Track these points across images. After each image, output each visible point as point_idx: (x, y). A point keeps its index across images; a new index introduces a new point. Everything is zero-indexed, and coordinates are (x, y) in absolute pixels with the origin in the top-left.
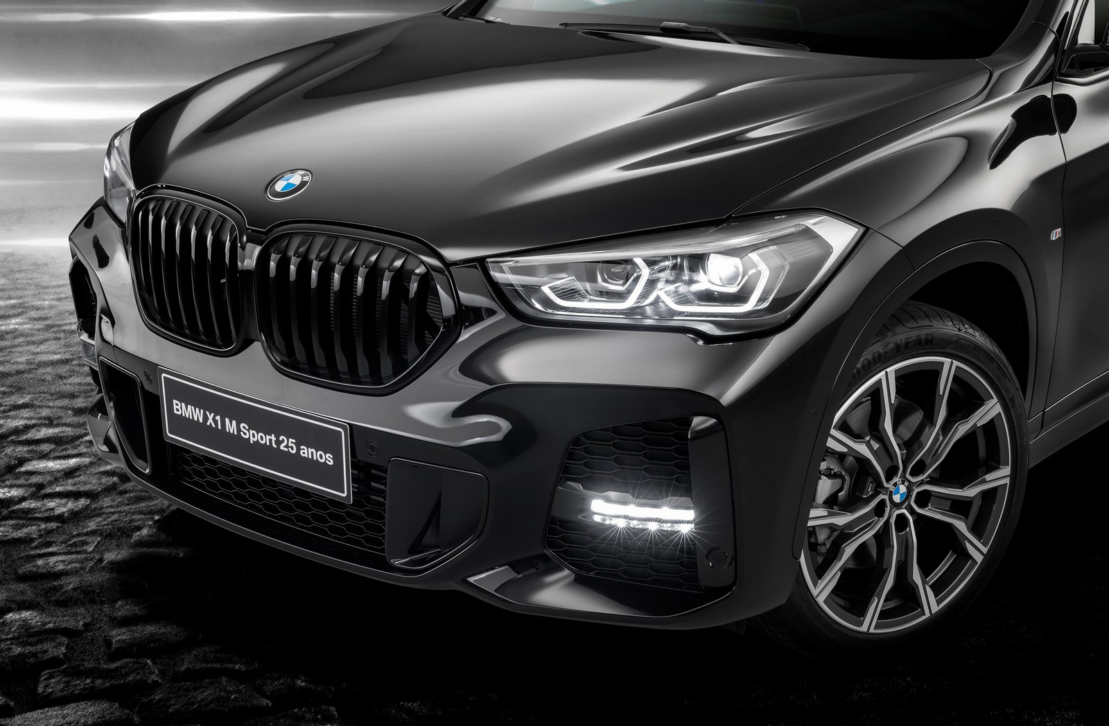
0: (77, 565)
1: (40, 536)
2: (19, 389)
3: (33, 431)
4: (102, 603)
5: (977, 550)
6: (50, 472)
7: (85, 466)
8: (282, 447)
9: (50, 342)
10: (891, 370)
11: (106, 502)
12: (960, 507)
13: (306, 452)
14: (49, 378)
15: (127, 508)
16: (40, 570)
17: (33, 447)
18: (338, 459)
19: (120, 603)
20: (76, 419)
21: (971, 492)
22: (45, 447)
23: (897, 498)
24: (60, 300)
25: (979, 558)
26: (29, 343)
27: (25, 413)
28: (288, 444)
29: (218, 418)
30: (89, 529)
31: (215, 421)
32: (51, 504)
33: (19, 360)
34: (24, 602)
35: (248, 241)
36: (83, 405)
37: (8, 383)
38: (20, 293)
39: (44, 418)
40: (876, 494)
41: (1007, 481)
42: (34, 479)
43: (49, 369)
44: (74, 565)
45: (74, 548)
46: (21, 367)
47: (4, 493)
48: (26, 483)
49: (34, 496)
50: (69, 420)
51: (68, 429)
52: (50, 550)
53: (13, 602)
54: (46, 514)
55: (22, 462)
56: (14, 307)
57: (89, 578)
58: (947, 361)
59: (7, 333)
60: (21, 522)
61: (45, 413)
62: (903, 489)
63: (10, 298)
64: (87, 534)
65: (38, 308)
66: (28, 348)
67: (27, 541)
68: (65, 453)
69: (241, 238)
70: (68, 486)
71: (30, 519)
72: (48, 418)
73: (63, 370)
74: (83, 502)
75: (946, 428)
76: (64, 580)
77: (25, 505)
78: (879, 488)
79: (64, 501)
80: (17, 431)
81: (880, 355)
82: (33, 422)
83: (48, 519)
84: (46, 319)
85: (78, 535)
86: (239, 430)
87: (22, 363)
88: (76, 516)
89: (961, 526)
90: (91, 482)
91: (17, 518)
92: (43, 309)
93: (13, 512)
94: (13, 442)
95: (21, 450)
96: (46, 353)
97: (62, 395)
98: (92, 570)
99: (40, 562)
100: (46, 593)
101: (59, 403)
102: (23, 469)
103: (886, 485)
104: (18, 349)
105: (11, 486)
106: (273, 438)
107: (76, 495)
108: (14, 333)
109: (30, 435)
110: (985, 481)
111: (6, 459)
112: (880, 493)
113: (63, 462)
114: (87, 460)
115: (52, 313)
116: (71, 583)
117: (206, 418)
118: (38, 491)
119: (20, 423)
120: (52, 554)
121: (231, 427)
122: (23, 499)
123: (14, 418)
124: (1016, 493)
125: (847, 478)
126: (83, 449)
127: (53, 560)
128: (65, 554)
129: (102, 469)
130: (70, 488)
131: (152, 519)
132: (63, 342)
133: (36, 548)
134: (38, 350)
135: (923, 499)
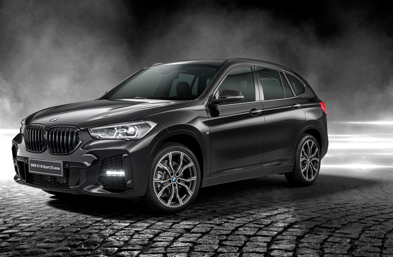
0: (30, 247)
1: (22, 240)
2: (19, 208)
3: (22, 217)
4: (35, 255)
5: (191, 193)
6: (25, 226)
7: (33, 225)
8: (51, 168)
9: (27, 198)
10: (171, 153)
11: (38, 233)
12: (187, 184)
13: (55, 168)
14: (26, 206)
15: (42, 234)
16: (21, 248)
17: (21, 221)
18: (61, 169)
19: (39, 255)
20: (32, 215)
21: (188, 180)
22: (24, 221)
23: (173, 180)
24: (30, 189)
25: (191, 195)
27: (20, 213)
28: (52, 167)
29: (39, 165)
30: (33, 239)
31: (39, 166)
32: (25, 233)
33: (19, 202)
34: (17, 255)
35: (46, 131)
36: (34, 212)
37: (16, 207)
38: (21, 188)
39: (24, 215)
40: (169, 178)
41: (196, 179)
42: (21, 228)
43: (26, 204)
44: (29, 247)
45: (29, 243)
46: (20, 204)
47: (14, 231)
48: (19, 229)
49: (21, 232)
50: (30, 215)
51: (30, 217)
52: (24, 243)
53: (14, 255)
54: (23, 236)
55: (18, 224)
56: (19, 191)
57: (32, 250)
58: (182, 153)
59: (17, 196)
60: (17, 237)
61: (25, 213)
63: (18, 189)
64: (33, 240)
65: (25, 191)
66: (22, 199)
67: (18, 241)
68: (29, 222)
69: (45, 130)
70: (29, 229)
71: (19, 237)
72: (25, 215)
73: (29, 204)
74: (32, 233)
75: (183, 166)
76: (26, 250)
77: (18, 233)
78: (170, 177)
79: (28, 233)
80: (18, 217)
81: (168, 150)
82: (22, 215)
83: (24, 237)
84: (26, 193)
85: (31, 240)
86: (43, 167)
87: (20, 203)
88: (30, 236)
89: (186, 187)
90: (34, 229)
91: (16, 236)
93: (15, 235)
94: (17, 220)
95: (19, 222)
96: (26, 201)
97: (29, 210)
98: (33, 248)
99: (21, 246)
100: (22, 253)
101: (28, 211)
102: (18, 226)
103: (171, 177)
104: (19, 200)
105: (15, 229)
106: (49, 167)
107: (31, 231)
108: (19, 196)
109: (21, 218)
110: (191, 179)
111: (15, 224)
113: (28, 224)
114: (34, 224)
115: (28, 192)
116: (28, 251)
117: (37, 166)
118: (22, 230)
120: (24, 244)
121: (41, 166)
122: (18, 232)
123: (17, 214)
124: (198, 182)
125: (164, 175)
126: (33, 221)
127: (24, 246)
128: (27, 244)
129: (37, 226)
130: (29, 230)
131: (48, 237)
132: (30, 198)
133: (20, 243)
134: (24, 200)
135: (179, 181)
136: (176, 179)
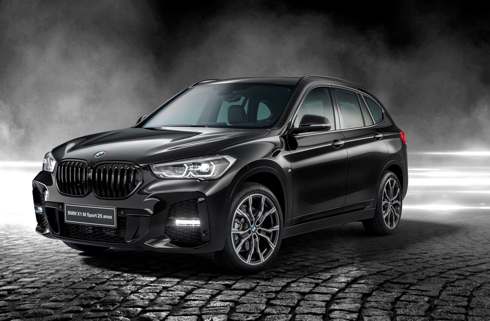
0: (33, 307)
1: (23, 299)
2: (20, 259)
4: (40, 317)
5: (273, 247)
6: (27, 282)
7: (37, 280)
8: (98, 217)
9: (29, 247)
10: (251, 196)
11: (42, 290)
12: (268, 234)
13: (105, 217)
14: (28, 256)
15: (49, 291)
16: (22, 308)
17: (22, 275)
18: (113, 217)
19: (45, 317)
20: (35, 267)
21: (270, 230)
22: (26, 275)
23: (253, 230)
24: (33, 236)
25: (273, 249)
26: (23, 247)
27: (21, 266)
28: (100, 216)
30: (37, 297)
31: (80, 214)
32: (26, 290)
33: (20, 251)
34: (17, 317)
36: (38, 264)
37: (16, 257)
38: (22, 234)
39: (26, 267)
40: (248, 228)
41: (278, 229)
42: (22, 283)
43: (28, 254)
44: (32, 307)
45: (32, 302)
46: (21, 253)
47: (13, 287)
48: (20, 284)
49: (22, 288)
50: (33, 268)
51: (33, 270)
52: (25, 303)
53: (13, 317)
54: (25, 293)
55: (19, 279)
56: (20, 237)
57: (36, 311)
58: (263, 196)
59: (17, 244)
60: (17, 295)
61: (26, 265)
63: (19, 235)
64: (36, 298)
65: (26, 238)
67: (19, 300)
68: (31, 276)
69: (88, 167)
70: (32, 285)
71: (20, 294)
72: (27, 267)
73: (32, 254)
74: (36, 290)
76: (29, 311)
77: (19, 290)
79: (30, 289)
80: (18, 270)
81: (248, 192)
82: (23, 268)
83: (25, 294)
84: (29, 241)
85: (34, 299)
86: (86, 215)
87: (21, 252)
88: (33, 293)
89: (268, 239)
90: (38, 284)
91: (16, 294)
92: (28, 238)
93: (15, 292)
94: (17, 273)
95: (19, 276)
96: (28, 250)
97: (32, 261)
98: (37, 308)
99: (22, 306)
100: (23, 314)
101: (31, 263)
102: (19, 281)
103: (251, 226)
104: (20, 249)
105: (15, 285)
106: (96, 215)
107: (34, 288)
108: (19, 244)
109: (22, 271)
110: (273, 228)
111: (14, 278)
112: (249, 228)
113: (31, 279)
114: (38, 278)
115: (30, 239)
116: (30, 312)
117: (77, 214)
118: (23, 287)
119: (19, 268)
122: (18, 289)
123: (18, 267)
125: (241, 224)
126: (37, 275)
127: (26, 305)
128: (29, 304)
129: (42, 281)
130: (32, 286)
131: (56, 294)
132: (33, 247)
133: (21, 302)
134: (26, 249)
135: (259, 231)
136: (256, 229)
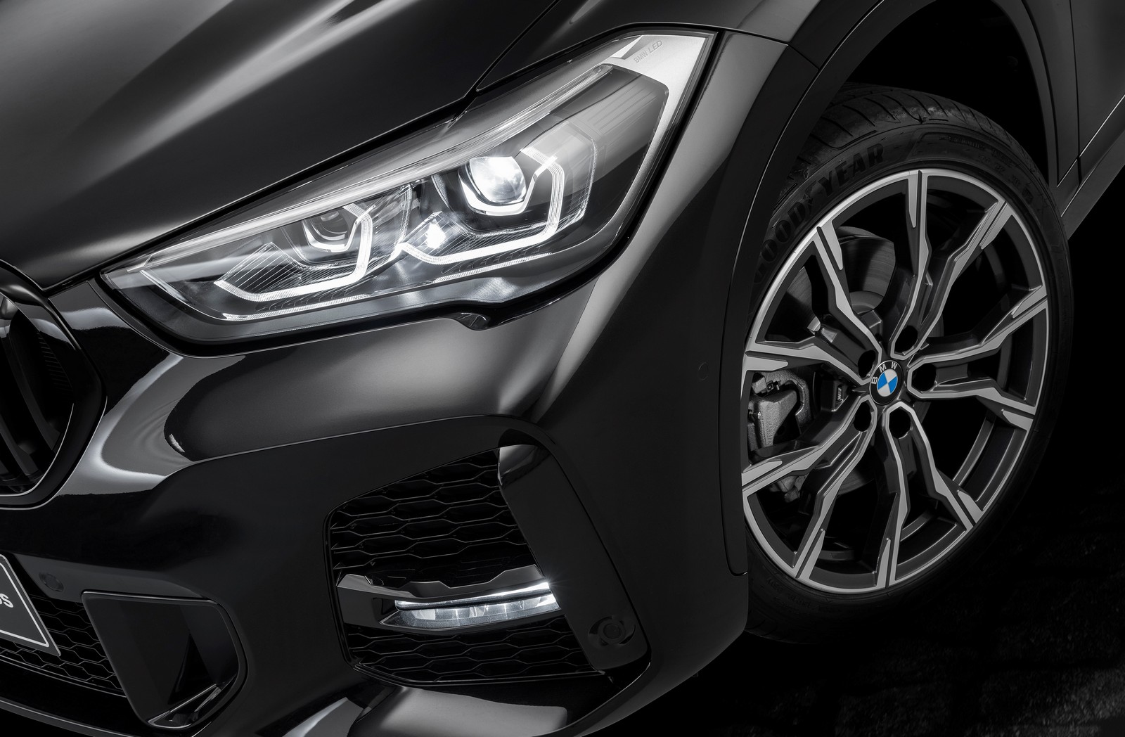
5: (1021, 414)
10: (826, 222)
12: (982, 368)
21: (995, 342)
25: (1025, 424)
40: (852, 397)
41: (1045, 305)
58: (912, 174)
62: (891, 375)
75: (935, 267)
81: (801, 209)
89: (990, 393)
103: (862, 382)
110: (1011, 319)
112: (857, 394)
125: (803, 387)
135: (925, 377)
